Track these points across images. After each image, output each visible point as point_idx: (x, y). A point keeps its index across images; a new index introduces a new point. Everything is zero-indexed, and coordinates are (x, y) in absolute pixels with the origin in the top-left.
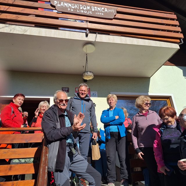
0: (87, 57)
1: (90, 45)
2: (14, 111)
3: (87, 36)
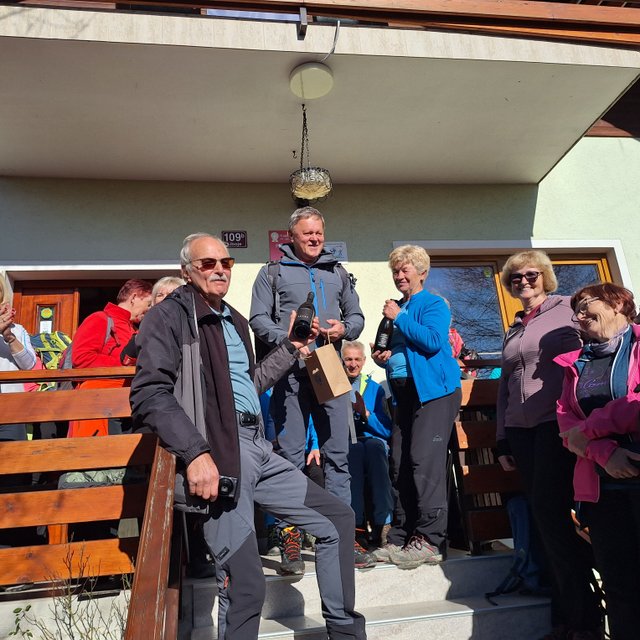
0: (304, 115)
1: (314, 70)
3: (301, 34)
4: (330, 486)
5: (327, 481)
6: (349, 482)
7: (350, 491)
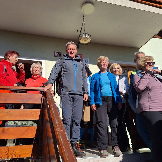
2: (6, 69)
4: (74, 130)
5: (73, 128)
6: (80, 129)
7: (80, 132)
